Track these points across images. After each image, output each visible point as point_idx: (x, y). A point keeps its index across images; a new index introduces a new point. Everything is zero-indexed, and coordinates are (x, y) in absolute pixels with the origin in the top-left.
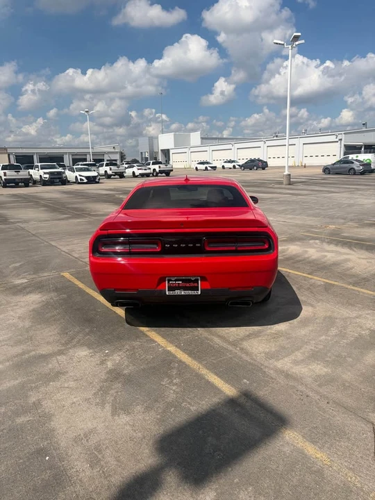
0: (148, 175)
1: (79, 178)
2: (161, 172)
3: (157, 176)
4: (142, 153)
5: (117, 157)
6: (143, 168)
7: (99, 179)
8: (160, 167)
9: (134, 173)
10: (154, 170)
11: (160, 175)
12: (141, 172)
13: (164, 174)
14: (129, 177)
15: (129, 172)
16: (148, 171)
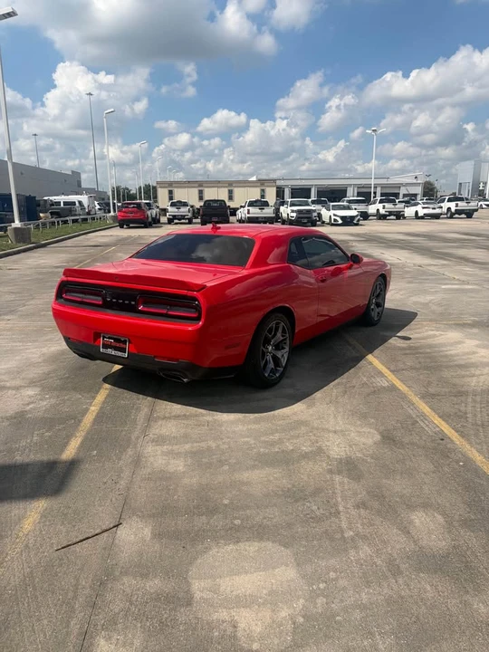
0: (436, 216)
1: (333, 217)
2: (459, 212)
3: (451, 217)
4: (460, 184)
5: (418, 190)
6: (432, 206)
7: (359, 220)
8: (457, 205)
9: (417, 212)
10: (449, 209)
11: (457, 216)
12: (426, 211)
13: (463, 216)
14: (411, 218)
15: (409, 211)
16: (438, 211)
